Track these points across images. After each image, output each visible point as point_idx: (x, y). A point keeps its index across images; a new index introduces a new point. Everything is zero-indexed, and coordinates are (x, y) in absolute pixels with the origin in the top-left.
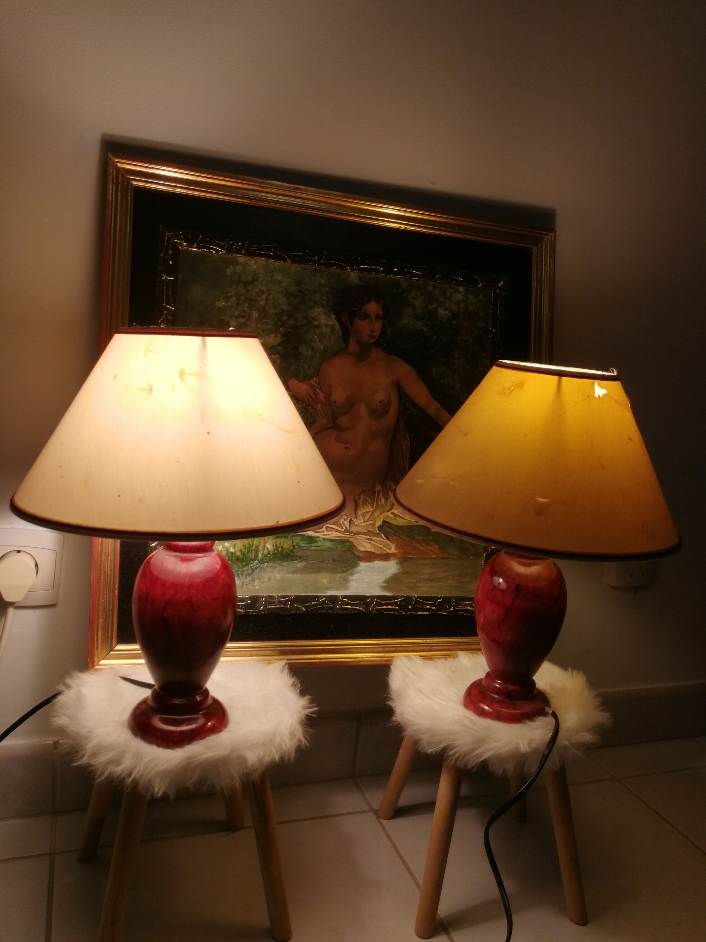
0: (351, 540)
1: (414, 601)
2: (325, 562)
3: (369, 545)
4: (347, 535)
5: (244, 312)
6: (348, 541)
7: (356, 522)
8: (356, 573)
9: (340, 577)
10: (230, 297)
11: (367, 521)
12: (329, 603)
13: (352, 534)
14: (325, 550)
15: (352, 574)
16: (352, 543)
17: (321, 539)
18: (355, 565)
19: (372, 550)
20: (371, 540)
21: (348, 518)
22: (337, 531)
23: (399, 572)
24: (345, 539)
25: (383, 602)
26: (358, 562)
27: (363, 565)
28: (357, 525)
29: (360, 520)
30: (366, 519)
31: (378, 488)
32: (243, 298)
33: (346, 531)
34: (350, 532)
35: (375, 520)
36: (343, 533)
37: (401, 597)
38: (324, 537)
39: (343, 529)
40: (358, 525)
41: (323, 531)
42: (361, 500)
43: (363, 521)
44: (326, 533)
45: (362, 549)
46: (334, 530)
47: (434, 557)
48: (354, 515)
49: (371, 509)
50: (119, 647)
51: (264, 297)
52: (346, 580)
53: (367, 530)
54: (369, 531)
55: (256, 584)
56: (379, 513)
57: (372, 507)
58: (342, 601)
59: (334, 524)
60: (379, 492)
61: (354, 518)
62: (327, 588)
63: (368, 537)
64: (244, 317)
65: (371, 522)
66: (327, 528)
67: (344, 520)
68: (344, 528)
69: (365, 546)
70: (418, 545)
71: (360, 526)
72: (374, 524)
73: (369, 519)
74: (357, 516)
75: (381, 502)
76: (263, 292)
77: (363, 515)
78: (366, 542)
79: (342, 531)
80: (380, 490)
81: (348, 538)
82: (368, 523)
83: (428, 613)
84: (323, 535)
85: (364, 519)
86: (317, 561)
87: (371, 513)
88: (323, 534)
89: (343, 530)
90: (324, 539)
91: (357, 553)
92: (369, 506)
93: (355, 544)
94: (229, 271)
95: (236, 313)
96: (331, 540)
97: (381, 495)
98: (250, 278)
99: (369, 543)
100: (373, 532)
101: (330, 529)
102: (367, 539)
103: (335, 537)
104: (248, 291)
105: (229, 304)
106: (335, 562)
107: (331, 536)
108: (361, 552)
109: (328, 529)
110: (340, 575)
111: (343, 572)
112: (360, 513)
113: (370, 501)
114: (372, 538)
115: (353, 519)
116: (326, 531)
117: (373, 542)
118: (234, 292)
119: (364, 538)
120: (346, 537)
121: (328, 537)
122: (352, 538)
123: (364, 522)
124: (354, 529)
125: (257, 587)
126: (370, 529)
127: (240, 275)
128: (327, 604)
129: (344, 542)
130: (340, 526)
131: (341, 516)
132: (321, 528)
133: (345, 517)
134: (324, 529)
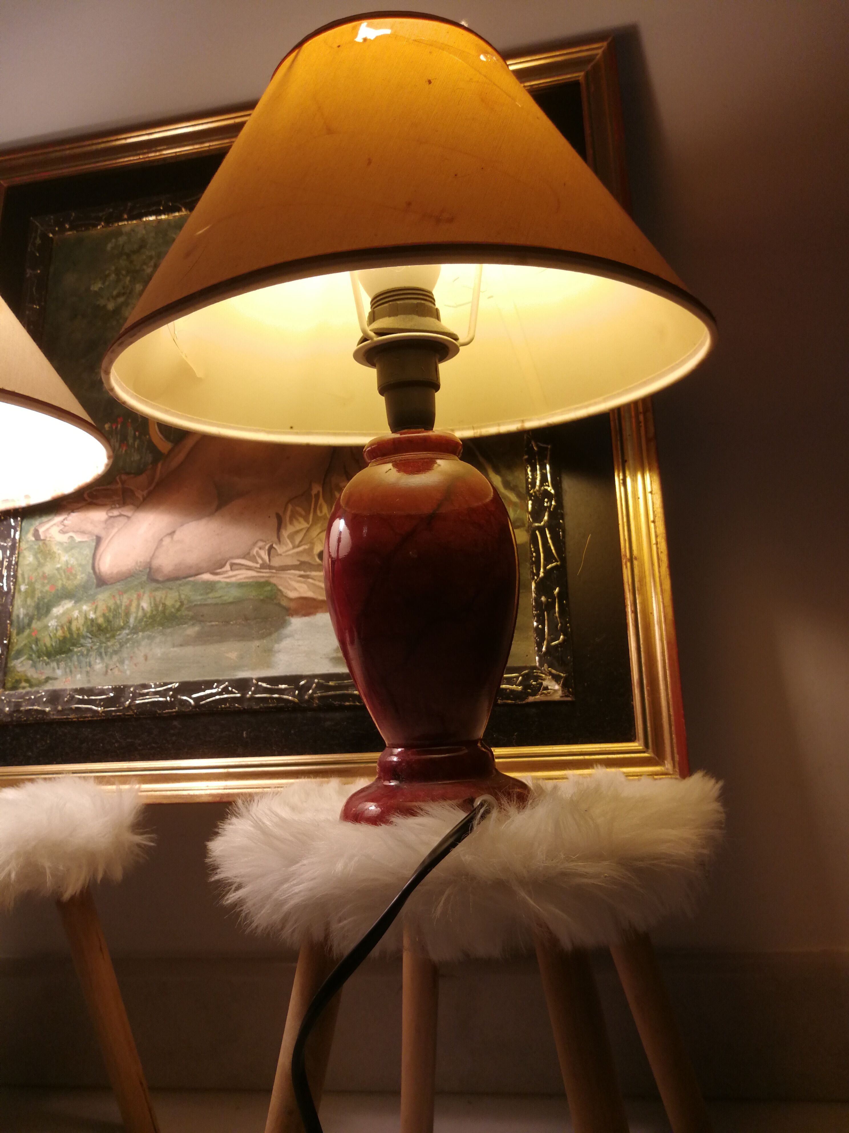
0: (273, 580)
2: (232, 623)
3: (305, 586)
4: (265, 574)
5: (124, 288)
6: (267, 583)
7: (280, 549)
8: (286, 637)
9: (258, 646)
10: (108, 275)
11: (299, 546)
12: (234, 690)
13: (274, 571)
14: (231, 603)
15: (279, 640)
16: (275, 585)
17: (224, 584)
18: (283, 624)
19: (310, 594)
20: (307, 577)
21: (265, 545)
22: (249, 568)
24: (262, 580)
25: (330, 684)
26: (287, 618)
27: (296, 622)
28: (281, 555)
29: (286, 545)
30: (297, 542)
31: (316, 489)
32: (124, 272)
33: (264, 566)
34: (270, 567)
35: (312, 544)
36: (259, 570)
38: (228, 580)
39: (257, 563)
40: (283, 554)
41: (227, 572)
42: (289, 513)
43: (290, 546)
44: (231, 573)
45: (292, 595)
46: (243, 567)
48: (275, 539)
49: (304, 525)
51: (152, 263)
52: (269, 652)
53: (299, 561)
54: (302, 563)
55: (126, 667)
56: (319, 530)
58: (257, 685)
59: (244, 557)
60: (317, 496)
61: (276, 544)
62: (235, 667)
63: (302, 573)
64: (124, 294)
65: (306, 547)
66: (232, 565)
67: (260, 548)
68: (260, 561)
69: (298, 588)
71: (287, 556)
72: (311, 549)
73: (301, 542)
74: (281, 539)
75: (321, 512)
76: (151, 258)
77: (291, 537)
78: (298, 582)
79: (256, 568)
80: (319, 492)
81: (267, 579)
82: (301, 548)
84: (226, 577)
85: (292, 542)
86: (218, 622)
87: (304, 531)
88: (225, 575)
89: (258, 566)
90: (227, 584)
91: (284, 603)
92: (301, 520)
93: (280, 588)
94: (109, 247)
95: (115, 293)
96: (241, 585)
97: (321, 500)
98: (136, 247)
99: (304, 583)
100: (309, 564)
101: (239, 567)
102: (301, 576)
103: (245, 578)
104: (131, 262)
105: (107, 283)
106: (249, 621)
107: (239, 577)
108: (291, 600)
109: (234, 567)
110: (257, 643)
111: (262, 637)
112: (285, 533)
113: (303, 513)
114: (308, 573)
115: (274, 546)
116: (231, 570)
117: (310, 580)
118: (113, 268)
119: (295, 575)
120: (263, 577)
121: (233, 580)
122: (274, 577)
123: (294, 548)
124: (276, 562)
125: (128, 672)
126: (305, 558)
127: (123, 246)
128: (232, 693)
129: (260, 585)
130: (253, 559)
131: (255, 544)
132: (222, 566)
133: (260, 544)
134: (227, 567)
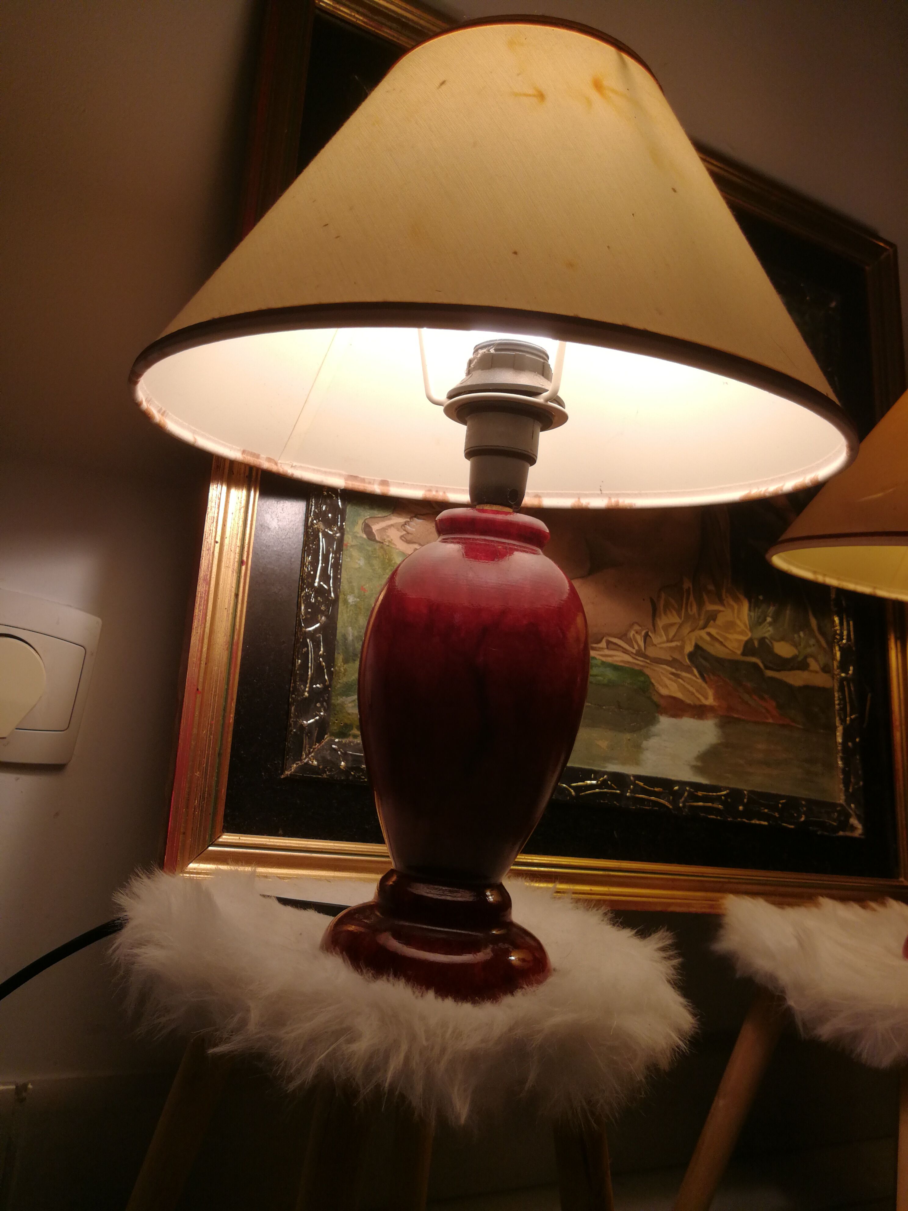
0: (647, 671)
1: (746, 797)
2: (604, 707)
3: (675, 685)
4: (640, 662)
6: (641, 673)
7: (656, 640)
8: (654, 736)
9: (629, 740)
11: (672, 641)
12: (612, 785)
13: (648, 661)
14: (604, 685)
15: (647, 737)
16: (648, 676)
17: (599, 663)
18: (652, 721)
19: (679, 695)
20: (677, 676)
21: (642, 630)
22: (625, 651)
23: (719, 742)
24: (637, 668)
25: (700, 794)
26: (656, 714)
27: (665, 722)
28: (655, 645)
29: (661, 636)
30: (671, 636)
31: (687, 584)
33: (640, 653)
34: (646, 656)
35: (683, 641)
36: (634, 656)
37: (726, 788)
38: (604, 659)
39: (634, 648)
40: (658, 646)
41: (602, 648)
42: (662, 603)
43: (665, 638)
44: (607, 652)
45: (664, 691)
46: (620, 648)
47: (770, 721)
48: (651, 627)
49: (677, 620)
50: (226, 838)
52: (638, 747)
53: (671, 657)
54: (675, 660)
56: (689, 629)
57: (680, 617)
58: (635, 785)
59: (620, 638)
60: (688, 591)
61: (652, 633)
62: (607, 759)
63: (674, 670)
65: (678, 644)
66: (609, 643)
67: (637, 633)
68: (636, 647)
69: (669, 686)
70: (746, 697)
71: (661, 648)
72: (681, 648)
73: (674, 636)
74: (656, 628)
75: (691, 610)
77: (666, 628)
78: (670, 679)
79: (632, 653)
80: (689, 588)
81: (641, 668)
82: (673, 644)
83: (766, 823)
84: (602, 655)
85: (667, 636)
86: (591, 704)
87: (677, 626)
88: (601, 653)
89: (634, 651)
90: (603, 663)
91: (655, 698)
92: (674, 613)
93: (653, 681)
96: (615, 668)
97: (692, 598)
99: (675, 681)
100: (681, 663)
101: (614, 647)
102: (673, 674)
103: (622, 661)
106: (621, 710)
107: (615, 658)
108: (662, 696)
109: (611, 646)
110: (628, 736)
111: (633, 730)
112: (661, 622)
113: (676, 606)
114: (679, 672)
115: (650, 634)
116: (608, 648)
117: (680, 680)
119: (667, 671)
120: (638, 665)
121: (609, 660)
122: (648, 667)
123: (668, 641)
124: (651, 652)
126: (677, 656)
128: (610, 787)
129: (636, 673)
130: (630, 642)
131: (631, 626)
132: (599, 642)
133: (637, 627)
134: (603, 644)
